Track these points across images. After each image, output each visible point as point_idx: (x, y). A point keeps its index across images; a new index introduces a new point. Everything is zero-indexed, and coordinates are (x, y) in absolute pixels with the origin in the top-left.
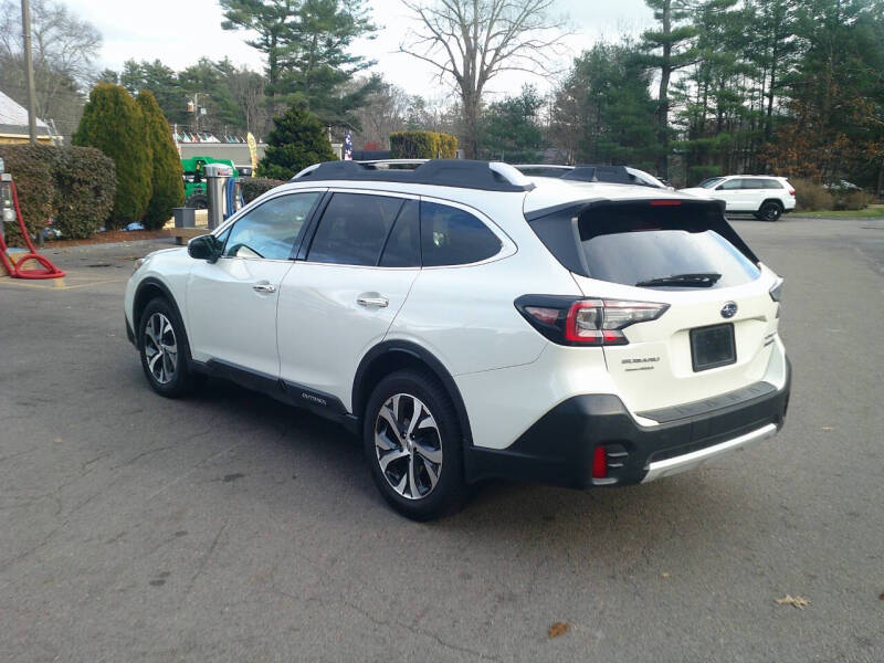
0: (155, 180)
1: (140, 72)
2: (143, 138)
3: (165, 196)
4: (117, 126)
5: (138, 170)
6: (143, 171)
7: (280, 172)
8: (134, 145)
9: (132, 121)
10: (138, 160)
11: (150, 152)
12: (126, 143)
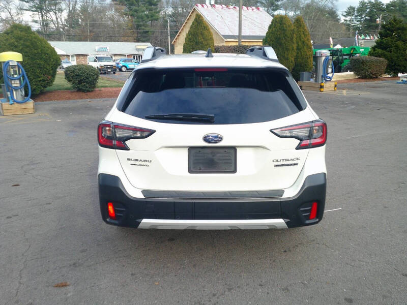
0: (296, 59)
1: (366, 6)
2: (292, 39)
3: (301, 66)
4: (280, 35)
5: (287, 55)
6: (290, 55)
7: (380, 52)
8: (287, 43)
9: (287, 31)
10: (288, 50)
11: (295, 46)
12: (283, 42)
